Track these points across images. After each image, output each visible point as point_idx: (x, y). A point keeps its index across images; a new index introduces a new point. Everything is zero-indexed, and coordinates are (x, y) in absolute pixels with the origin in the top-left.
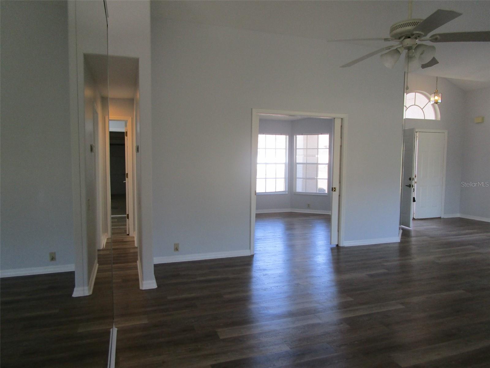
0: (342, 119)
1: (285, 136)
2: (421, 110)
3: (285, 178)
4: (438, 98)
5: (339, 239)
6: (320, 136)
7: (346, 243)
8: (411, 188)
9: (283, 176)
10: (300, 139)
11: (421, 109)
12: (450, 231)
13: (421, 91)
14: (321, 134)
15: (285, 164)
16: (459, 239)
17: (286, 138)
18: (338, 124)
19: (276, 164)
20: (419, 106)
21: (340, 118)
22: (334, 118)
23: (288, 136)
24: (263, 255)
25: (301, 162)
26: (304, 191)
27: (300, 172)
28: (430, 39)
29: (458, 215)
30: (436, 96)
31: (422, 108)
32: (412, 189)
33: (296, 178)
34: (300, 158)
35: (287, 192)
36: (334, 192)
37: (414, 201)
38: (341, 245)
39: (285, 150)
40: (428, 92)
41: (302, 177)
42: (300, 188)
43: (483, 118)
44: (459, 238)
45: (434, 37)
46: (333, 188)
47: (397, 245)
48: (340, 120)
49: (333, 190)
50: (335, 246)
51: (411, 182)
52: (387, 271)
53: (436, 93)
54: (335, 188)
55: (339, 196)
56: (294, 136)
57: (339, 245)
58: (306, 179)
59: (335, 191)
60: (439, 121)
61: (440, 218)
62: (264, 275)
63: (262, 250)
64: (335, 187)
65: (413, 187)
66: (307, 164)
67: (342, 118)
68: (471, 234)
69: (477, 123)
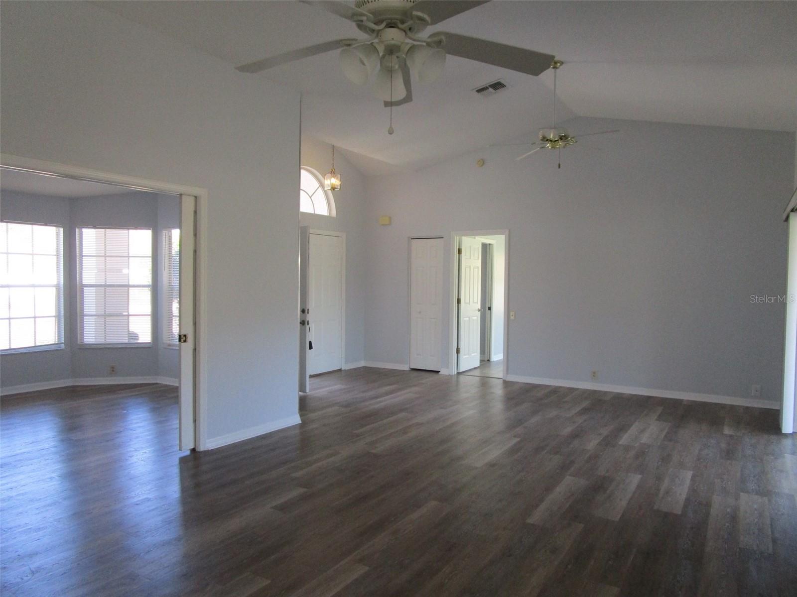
0: (196, 197)
1: (54, 228)
2: (309, 198)
3: (58, 316)
4: (335, 181)
5: (197, 437)
6: (133, 232)
7: (209, 444)
8: (306, 327)
9: (53, 312)
10: (90, 238)
11: (308, 196)
12: (363, 392)
13: (309, 168)
14: (136, 228)
15: (57, 287)
16: (382, 404)
17: (58, 234)
18: (188, 205)
19: (33, 286)
20: (306, 192)
21: (192, 196)
22: (181, 195)
23: (61, 230)
24: (20, 510)
25: (93, 282)
26: (103, 341)
27: (90, 303)
28: (429, 40)
29: (362, 364)
30: (333, 177)
31: (310, 195)
32: (308, 327)
33: (83, 315)
34: (89, 274)
35: (63, 345)
36: (183, 344)
37: (311, 347)
38: (202, 448)
39: (55, 257)
40: (317, 170)
41: (94, 313)
42: (91, 334)
43: (390, 218)
44: (380, 402)
45: (436, 39)
46: (182, 336)
47: (297, 431)
48: (192, 200)
49: (182, 340)
50: (188, 453)
51: (306, 317)
52: (305, 490)
53: (333, 173)
54: (185, 336)
55: (195, 350)
56: (77, 230)
57: (197, 450)
58: (104, 316)
59: (185, 341)
60: (334, 217)
61: (340, 370)
62: (33, 573)
63: (16, 496)
64: (185, 333)
65: (308, 324)
66: (106, 286)
67: (195, 195)
68: (391, 392)
69: (383, 225)
